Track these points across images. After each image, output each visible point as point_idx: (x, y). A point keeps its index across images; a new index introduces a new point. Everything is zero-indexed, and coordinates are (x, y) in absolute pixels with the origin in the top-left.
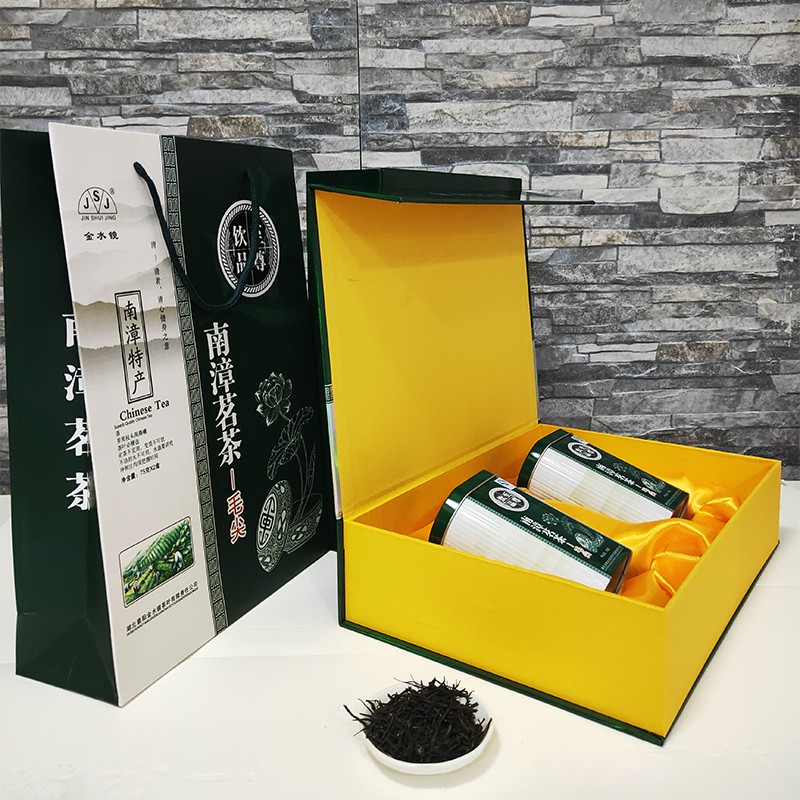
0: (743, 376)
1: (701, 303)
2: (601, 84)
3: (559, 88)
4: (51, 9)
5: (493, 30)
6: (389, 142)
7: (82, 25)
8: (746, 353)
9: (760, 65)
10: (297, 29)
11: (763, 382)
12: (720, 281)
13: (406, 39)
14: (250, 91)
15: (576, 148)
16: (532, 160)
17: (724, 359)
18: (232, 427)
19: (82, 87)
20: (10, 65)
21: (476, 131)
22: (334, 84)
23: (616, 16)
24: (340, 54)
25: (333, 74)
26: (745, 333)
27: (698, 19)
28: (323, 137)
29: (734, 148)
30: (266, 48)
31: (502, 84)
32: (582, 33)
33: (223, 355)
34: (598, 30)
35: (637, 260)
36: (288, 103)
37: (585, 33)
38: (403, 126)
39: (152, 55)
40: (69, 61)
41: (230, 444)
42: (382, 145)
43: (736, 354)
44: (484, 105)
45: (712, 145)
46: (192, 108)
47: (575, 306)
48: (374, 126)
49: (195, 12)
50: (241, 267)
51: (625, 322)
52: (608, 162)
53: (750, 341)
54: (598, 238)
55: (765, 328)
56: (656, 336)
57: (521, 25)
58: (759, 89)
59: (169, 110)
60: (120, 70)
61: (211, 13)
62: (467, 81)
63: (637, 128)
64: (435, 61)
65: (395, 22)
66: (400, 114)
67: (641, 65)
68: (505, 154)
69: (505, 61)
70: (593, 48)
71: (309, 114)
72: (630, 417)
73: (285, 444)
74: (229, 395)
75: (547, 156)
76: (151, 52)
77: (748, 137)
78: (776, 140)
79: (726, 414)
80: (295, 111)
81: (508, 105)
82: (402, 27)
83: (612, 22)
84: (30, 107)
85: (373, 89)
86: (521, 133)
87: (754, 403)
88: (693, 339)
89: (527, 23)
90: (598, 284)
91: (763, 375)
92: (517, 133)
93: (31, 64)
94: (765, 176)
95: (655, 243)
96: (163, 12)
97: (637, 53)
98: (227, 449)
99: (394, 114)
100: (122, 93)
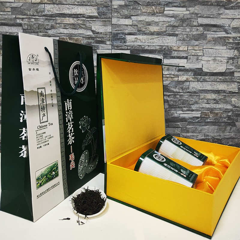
0: (227, 122)
1: (214, 100)
2: (186, 31)
3: (173, 32)
4: (18, 3)
5: (153, 14)
6: (120, 47)
7: (27, 8)
8: (228, 115)
9: (234, 28)
10: (93, 11)
11: (233, 124)
12: (220, 93)
13: (127, 16)
14: (78, 30)
15: (177, 51)
16: (164, 54)
17: (221, 117)
18: (72, 132)
19: (26, 27)
20: (4, 19)
21: (147, 44)
22: (104, 29)
23: (191, 11)
24: (106, 20)
25: (104, 26)
26: (228, 109)
27: (215, 13)
28: (100, 45)
29: (225, 52)
30: (84, 17)
31: (156, 30)
32: (180, 16)
33: (70, 109)
34: (185, 15)
35: (195, 86)
36: (90, 34)
37: (181, 16)
38: (125, 42)
39: (48, 18)
40: (23, 19)
41: (71, 138)
42: (118, 48)
43: (225, 115)
44: (150, 37)
45: (219, 51)
46: (60, 34)
47: (176, 99)
48: (116, 42)
49: (62, 5)
50: (76, 82)
51: (191, 105)
52: (187, 55)
53: (229, 112)
54: (183, 79)
55: (234, 108)
56: (200, 109)
57: (162, 13)
58: (234, 35)
59: (53, 35)
60: (38, 22)
61: (67, 6)
62: (145, 29)
63: (196, 45)
64: (135, 23)
65: (123, 10)
66: (124, 39)
67: (198, 26)
68: (156, 52)
69: (157, 24)
70: (183, 21)
71: (96, 38)
72: (192, 134)
73: (88, 139)
74: (71, 122)
75: (168, 53)
76: (48, 17)
77: (230, 49)
78: (238, 50)
79: (221, 134)
80: (92, 36)
81: (157, 37)
82: (125, 12)
83: (189, 13)
84: (10, 32)
85: (116, 31)
86: (161, 46)
87: (230, 131)
88: (212, 110)
89: (164, 12)
90: (183, 92)
91: (233, 122)
92: (160, 46)
93: (11, 19)
94: (235, 61)
95: (201, 81)
96: (52, 5)
97: (197, 23)
98: (70, 140)
99: (122, 39)
100: (38, 29)
